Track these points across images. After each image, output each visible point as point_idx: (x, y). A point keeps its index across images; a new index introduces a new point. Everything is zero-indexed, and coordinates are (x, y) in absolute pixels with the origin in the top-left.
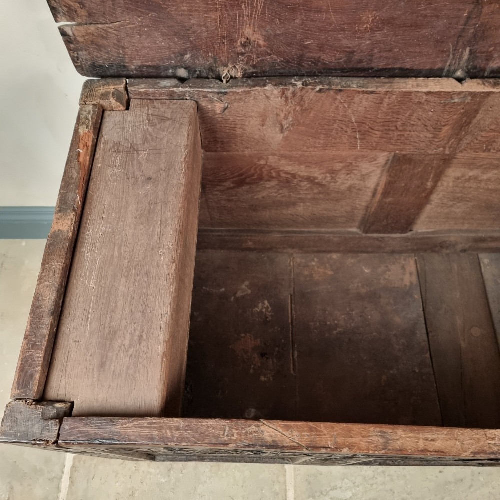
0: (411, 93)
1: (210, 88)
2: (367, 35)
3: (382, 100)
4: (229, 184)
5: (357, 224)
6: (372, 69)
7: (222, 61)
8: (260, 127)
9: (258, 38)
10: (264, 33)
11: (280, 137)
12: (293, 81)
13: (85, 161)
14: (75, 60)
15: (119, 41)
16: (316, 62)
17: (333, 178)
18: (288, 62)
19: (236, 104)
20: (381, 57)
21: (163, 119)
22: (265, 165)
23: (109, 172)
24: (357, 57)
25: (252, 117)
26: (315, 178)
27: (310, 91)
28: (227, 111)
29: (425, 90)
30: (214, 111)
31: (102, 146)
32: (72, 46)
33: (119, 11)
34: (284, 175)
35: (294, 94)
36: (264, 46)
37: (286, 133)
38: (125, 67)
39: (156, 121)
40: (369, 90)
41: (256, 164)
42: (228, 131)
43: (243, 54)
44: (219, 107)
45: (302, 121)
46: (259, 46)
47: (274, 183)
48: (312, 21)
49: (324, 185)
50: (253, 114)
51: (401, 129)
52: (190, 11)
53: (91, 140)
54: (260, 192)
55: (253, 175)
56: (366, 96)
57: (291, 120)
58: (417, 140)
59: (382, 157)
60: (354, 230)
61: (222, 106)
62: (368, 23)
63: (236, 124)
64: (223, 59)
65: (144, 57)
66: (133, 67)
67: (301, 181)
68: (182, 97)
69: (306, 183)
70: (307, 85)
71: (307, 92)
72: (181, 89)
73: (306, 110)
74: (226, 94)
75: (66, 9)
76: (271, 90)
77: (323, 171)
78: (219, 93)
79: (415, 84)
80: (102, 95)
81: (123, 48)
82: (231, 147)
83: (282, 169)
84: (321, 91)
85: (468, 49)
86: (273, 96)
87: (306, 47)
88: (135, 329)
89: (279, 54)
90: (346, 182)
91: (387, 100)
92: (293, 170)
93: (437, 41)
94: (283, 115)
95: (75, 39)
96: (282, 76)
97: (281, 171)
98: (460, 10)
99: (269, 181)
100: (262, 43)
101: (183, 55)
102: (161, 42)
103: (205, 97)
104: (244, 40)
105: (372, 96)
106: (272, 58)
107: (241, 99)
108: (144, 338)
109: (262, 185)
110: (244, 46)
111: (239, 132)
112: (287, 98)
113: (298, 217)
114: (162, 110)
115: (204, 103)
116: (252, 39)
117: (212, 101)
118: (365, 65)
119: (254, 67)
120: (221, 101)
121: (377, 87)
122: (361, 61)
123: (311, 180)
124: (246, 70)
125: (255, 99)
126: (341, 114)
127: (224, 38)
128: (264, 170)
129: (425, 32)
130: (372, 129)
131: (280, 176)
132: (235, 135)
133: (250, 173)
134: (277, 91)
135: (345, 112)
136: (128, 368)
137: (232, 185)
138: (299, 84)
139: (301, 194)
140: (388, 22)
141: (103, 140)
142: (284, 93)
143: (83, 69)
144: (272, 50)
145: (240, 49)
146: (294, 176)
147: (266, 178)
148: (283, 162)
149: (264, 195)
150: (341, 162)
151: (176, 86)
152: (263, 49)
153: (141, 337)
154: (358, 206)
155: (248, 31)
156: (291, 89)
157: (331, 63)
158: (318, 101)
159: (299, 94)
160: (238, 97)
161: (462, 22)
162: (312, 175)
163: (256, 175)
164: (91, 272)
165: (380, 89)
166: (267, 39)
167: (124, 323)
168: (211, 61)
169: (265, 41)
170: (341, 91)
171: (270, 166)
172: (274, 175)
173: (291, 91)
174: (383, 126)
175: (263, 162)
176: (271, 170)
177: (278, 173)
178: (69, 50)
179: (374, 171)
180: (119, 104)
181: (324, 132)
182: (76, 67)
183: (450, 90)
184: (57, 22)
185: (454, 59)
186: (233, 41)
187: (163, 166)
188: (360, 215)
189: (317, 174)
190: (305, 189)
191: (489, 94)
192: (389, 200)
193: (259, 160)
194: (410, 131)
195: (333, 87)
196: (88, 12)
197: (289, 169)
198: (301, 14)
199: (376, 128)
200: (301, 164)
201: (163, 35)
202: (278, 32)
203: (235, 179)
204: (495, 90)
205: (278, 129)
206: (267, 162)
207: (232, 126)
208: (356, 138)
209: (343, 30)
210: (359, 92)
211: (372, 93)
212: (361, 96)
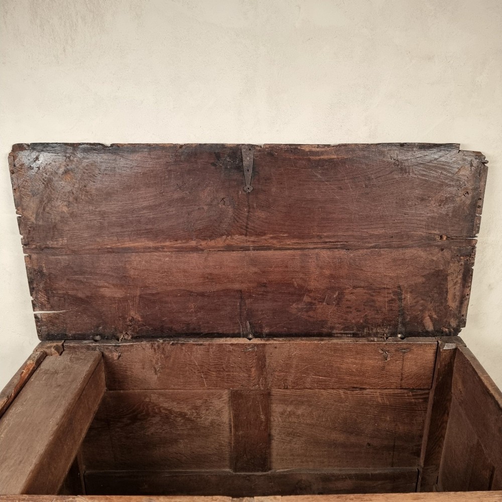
0: (222, 344)
1: (111, 343)
2: (193, 315)
3: (208, 349)
4: (125, 420)
5: (227, 463)
6: (202, 333)
7: (119, 330)
8: (142, 370)
9: (138, 317)
10: (141, 314)
11: (155, 377)
12: (158, 340)
13: (24, 376)
14: (39, 332)
15: (64, 320)
16: (171, 329)
17: (198, 414)
18: (155, 330)
19: (125, 353)
20: (204, 326)
21: (78, 359)
22: (149, 402)
23: (37, 382)
24: (192, 327)
25: (136, 362)
26: (186, 414)
27: (167, 344)
28: (121, 358)
29: (230, 343)
30: (113, 358)
31: (38, 371)
32: (39, 324)
33: (67, 304)
34: (163, 411)
35: (158, 346)
36: (141, 321)
37: (159, 374)
38: (66, 335)
39: (74, 360)
40: (199, 343)
41: (143, 401)
42: (122, 373)
43: (130, 326)
44: (115, 355)
45: (166, 365)
46: (139, 321)
47: (157, 419)
48: (164, 307)
49: (193, 420)
50: (136, 360)
51: (226, 370)
52: (102, 304)
53: (32, 367)
54: (149, 428)
55: (142, 412)
56: (199, 347)
57: (160, 364)
58: (239, 379)
59: (225, 394)
60: (228, 470)
61: (117, 354)
62: (192, 308)
63: (127, 368)
64: (120, 328)
65: (77, 328)
66: (70, 335)
67: (176, 417)
68: (94, 349)
69: (180, 419)
70: (165, 341)
71: (165, 345)
72: (94, 344)
73: (167, 357)
74: (119, 346)
75: (40, 304)
76: (145, 344)
77: (189, 407)
78: (115, 346)
79: (224, 340)
80: (48, 347)
81: (66, 324)
82: (125, 385)
83: (161, 405)
84: (173, 344)
85: (248, 322)
86: (146, 348)
87: (164, 321)
88: (19, 458)
89: (149, 325)
90: (208, 417)
91: (211, 350)
92: (169, 406)
93: (230, 318)
94: (154, 361)
95: (42, 320)
96: (153, 337)
97: (161, 407)
98: (234, 302)
99: (154, 416)
100: (140, 319)
101: (98, 327)
102: (87, 320)
103: (107, 349)
104: (131, 318)
105: (201, 347)
106: (146, 328)
107: (128, 350)
108: (23, 462)
109: (149, 420)
110: (131, 321)
111: (129, 373)
112: (155, 349)
113: (182, 456)
114: (80, 355)
115: (107, 353)
116: (135, 317)
117: (111, 351)
118: (197, 331)
119: (137, 333)
120: (117, 351)
121: (204, 342)
122: (194, 329)
123: (183, 415)
124: (133, 335)
125: (136, 350)
126: (188, 359)
127: (120, 317)
128: (149, 406)
129: (222, 313)
130: (209, 370)
131: (160, 412)
132: (127, 376)
133: (140, 410)
134: (148, 345)
135: (190, 358)
136: (7, 477)
137: (129, 421)
138: (161, 341)
139: (178, 430)
140: (202, 308)
141: (39, 369)
142: (152, 346)
143: (42, 337)
144: (146, 323)
145: (129, 323)
146: (170, 411)
147: (151, 414)
148: (161, 399)
149: (152, 431)
150: (200, 399)
151: (92, 343)
152: (141, 322)
153: (21, 462)
154: (223, 442)
155: (132, 313)
156: (157, 343)
157: (179, 330)
158: (172, 351)
159: (161, 347)
160: (126, 348)
161: (238, 307)
162: (183, 411)
163: (144, 411)
164: (4, 430)
165: (205, 343)
166: (142, 317)
167: (13, 454)
168: (113, 330)
169: (141, 318)
170: (183, 344)
171: (153, 403)
172: (157, 410)
173: (156, 345)
174: (215, 368)
175: (147, 400)
176: (154, 406)
177: (159, 408)
178: (37, 326)
179: (223, 406)
180: (56, 351)
181: (181, 373)
182: (38, 336)
183: (243, 343)
184: (34, 311)
185: (243, 327)
186: (125, 318)
187: (70, 380)
188: (227, 451)
189: (186, 409)
190: (181, 424)
191: (264, 345)
192: (240, 433)
193: (145, 398)
194: (233, 372)
195: (180, 342)
196: (51, 305)
197: (166, 405)
198: (158, 304)
199: (211, 369)
200: (173, 401)
201: (89, 316)
202: (148, 314)
203: (130, 415)
204: (267, 343)
205: (153, 372)
206: (150, 399)
207: (124, 369)
208: (202, 377)
209: (180, 312)
210: (194, 344)
211: (201, 345)
212: (196, 347)
